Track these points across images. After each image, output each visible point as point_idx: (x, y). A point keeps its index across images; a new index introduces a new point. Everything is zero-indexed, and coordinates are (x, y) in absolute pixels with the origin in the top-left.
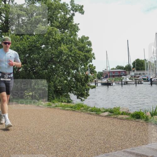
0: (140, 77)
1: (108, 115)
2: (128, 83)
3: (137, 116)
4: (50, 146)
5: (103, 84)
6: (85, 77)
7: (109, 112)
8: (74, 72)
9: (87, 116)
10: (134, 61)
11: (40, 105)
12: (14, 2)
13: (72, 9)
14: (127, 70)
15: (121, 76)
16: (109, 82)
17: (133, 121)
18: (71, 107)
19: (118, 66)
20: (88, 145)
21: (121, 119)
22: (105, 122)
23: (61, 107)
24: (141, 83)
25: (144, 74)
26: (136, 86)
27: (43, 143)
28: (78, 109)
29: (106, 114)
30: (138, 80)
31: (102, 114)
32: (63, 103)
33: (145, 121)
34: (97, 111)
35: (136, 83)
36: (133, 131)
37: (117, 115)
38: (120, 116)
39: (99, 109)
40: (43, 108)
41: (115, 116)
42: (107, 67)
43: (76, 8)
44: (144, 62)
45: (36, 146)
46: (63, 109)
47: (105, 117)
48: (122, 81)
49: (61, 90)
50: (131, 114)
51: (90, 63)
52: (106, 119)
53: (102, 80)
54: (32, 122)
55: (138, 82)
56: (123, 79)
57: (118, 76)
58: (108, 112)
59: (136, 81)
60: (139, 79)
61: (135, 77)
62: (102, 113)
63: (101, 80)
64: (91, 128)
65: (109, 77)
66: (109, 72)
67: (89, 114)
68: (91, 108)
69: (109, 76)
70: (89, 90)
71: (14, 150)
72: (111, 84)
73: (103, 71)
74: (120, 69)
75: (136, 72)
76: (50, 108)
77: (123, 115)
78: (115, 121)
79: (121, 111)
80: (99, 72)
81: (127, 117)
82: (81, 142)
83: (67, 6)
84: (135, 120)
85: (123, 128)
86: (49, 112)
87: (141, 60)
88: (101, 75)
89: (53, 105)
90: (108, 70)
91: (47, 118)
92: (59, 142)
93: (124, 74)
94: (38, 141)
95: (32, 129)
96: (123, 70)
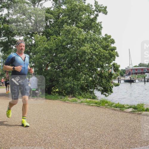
1: (132, 111)
4: (77, 139)
5: (126, 81)
6: (109, 74)
7: (133, 108)
8: (99, 69)
9: (111, 111)
11: (67, 101)
12: (43, 6)
13: (96, 10)
15: (145, 73)
16: (132, 80)
18: (96, 103)
19: (140, 64)
22: (129, 118)
23: (86, 102)
27: (71, 137)
28: (103, 105)
29: (130, 110)
31: (127, 110)
32: (88, 99)
34: (121, 107)
37: (141, 111)
38: (144, 113)
39: (123, 105)
40: (70, 103)
41: (139, 113)
42: (130, 65)
43: (99, 9)
45: (65, 139)
46: (88, 105)
47: (129, 113)
48: (145, 78)
51: (113, 62)
52: (130, 115)
54: (60, 117)
56: (146, 76)
57: (141, 73)
58: (132, 108)
63: (124, 77)
64: (116, 123)
65: (132, 75)
66: (132, 69)
67: (113, 110)
68: (115, 105)
69: (132, 73)
70: (112, 87)
71: (44, 142)
72: (134, 81)
73: (126, 68)
74: (143, 66)
76: (76, 103)
77: (147, 111)
78: (139, 117)
79: (145, 107)
80: (122, 70)
82: (107, 137)
83: (91, 7)
86: (75, 107)
88: (124, 72)
89: (79, 101)
90: (131, 67)
91: (74, 113)
92: (86, 135)
93: (146, 71)
94: (66, 135)
95: (60, 123)
96: (146, 68)
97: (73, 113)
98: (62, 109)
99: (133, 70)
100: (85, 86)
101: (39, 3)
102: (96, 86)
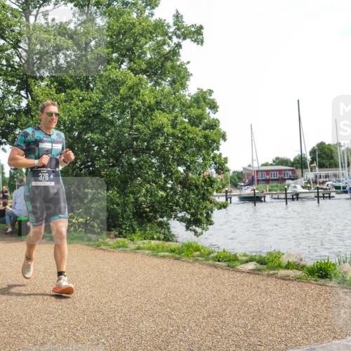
0: (328, 183)
1: (254, 270)
2: (300, 196)
3: (322, 272)
4: (124, 339)
5: (245, 199)
6: (205, 182)
7: (258, 262)
9: (207, 271)
10: (314, 148)
11: (103, 247)
14: (297, 168)
15: (284, 180)
16: (256, 195)
17: (311, 283)
18: (173, 251)
19: (277, 158)
20: (208, 339)
21: (283, 279)
22: (248, 286)
23: (149, 249)
24: (330, 197)
25: (335, 176)
26: (318, 202)
27: (107, 333)
28: (188, 256)
29: (251, 266)
30: (322, 189)
31: (242, 266)
32: (153, 242)
33: (339, 283)
34: (229, 261)
35: (318, 197)
36: (311, 307)
37: (274, 269)
38: (282, 272)
39: (235, 255)
40: (110, 251)
41: (271, 272)
42: (253, 160)
43: (184, 32)
44: (336, 148)
45: (92, 340)
46: (154, 255)
47: (248, 273)
48: (286, 191)
49: (150, 212)
50: (307, 268)
51: (216, 152)
52: (251, 279)
53: (240, 188)
54: (84, 284)
55: (322, 195)
56: (288, 186)
57: (278, 180)
58: (255, 263)
59: (318, 192)
60: (325, 186)
61: (315, 182)
62: (241, 264)
64: (217, 298)
65: (258, 184)
66: (257, 171)
67: (211, 266)
68: (216, 254)
69: (258, 181)
70: (212, 212)
72: (263, 199)
73: (244, 169)
74: (282, 165)
75: (318, 171)
76: (125, 251)
77: (288, 269)
78: (271, 283)
79: (284, 260)
80: (234, 172)
81: (299, 273)
82: (194, 331)
84: (317, 281)
85: (288, 301)
86: (122, 261)
87: (329, 145)
89: (132, 246)
90: (256, 166)
91: (118, 276)
92: (144, 330)
93: (290, 176)
94: (97, 328)
95: (84, 299)
96: (289, 168)
97: (116, 275)
98: (90, 266)
99: (260, 173)
100: (148, 210)
101: (38, 11)
102: (175, 211)
